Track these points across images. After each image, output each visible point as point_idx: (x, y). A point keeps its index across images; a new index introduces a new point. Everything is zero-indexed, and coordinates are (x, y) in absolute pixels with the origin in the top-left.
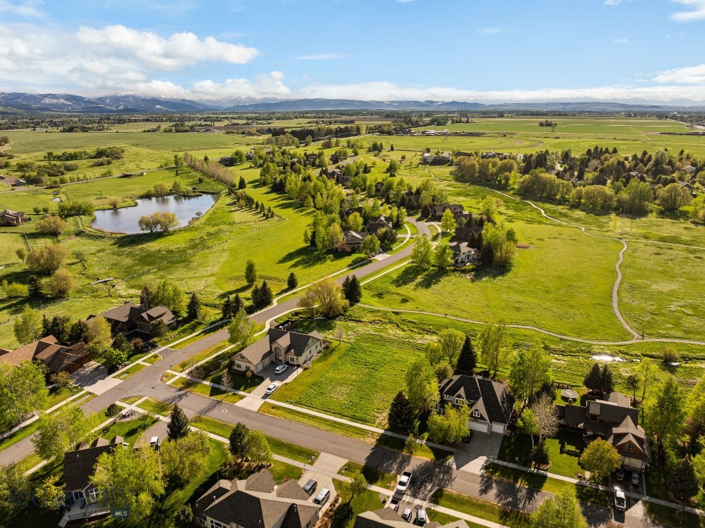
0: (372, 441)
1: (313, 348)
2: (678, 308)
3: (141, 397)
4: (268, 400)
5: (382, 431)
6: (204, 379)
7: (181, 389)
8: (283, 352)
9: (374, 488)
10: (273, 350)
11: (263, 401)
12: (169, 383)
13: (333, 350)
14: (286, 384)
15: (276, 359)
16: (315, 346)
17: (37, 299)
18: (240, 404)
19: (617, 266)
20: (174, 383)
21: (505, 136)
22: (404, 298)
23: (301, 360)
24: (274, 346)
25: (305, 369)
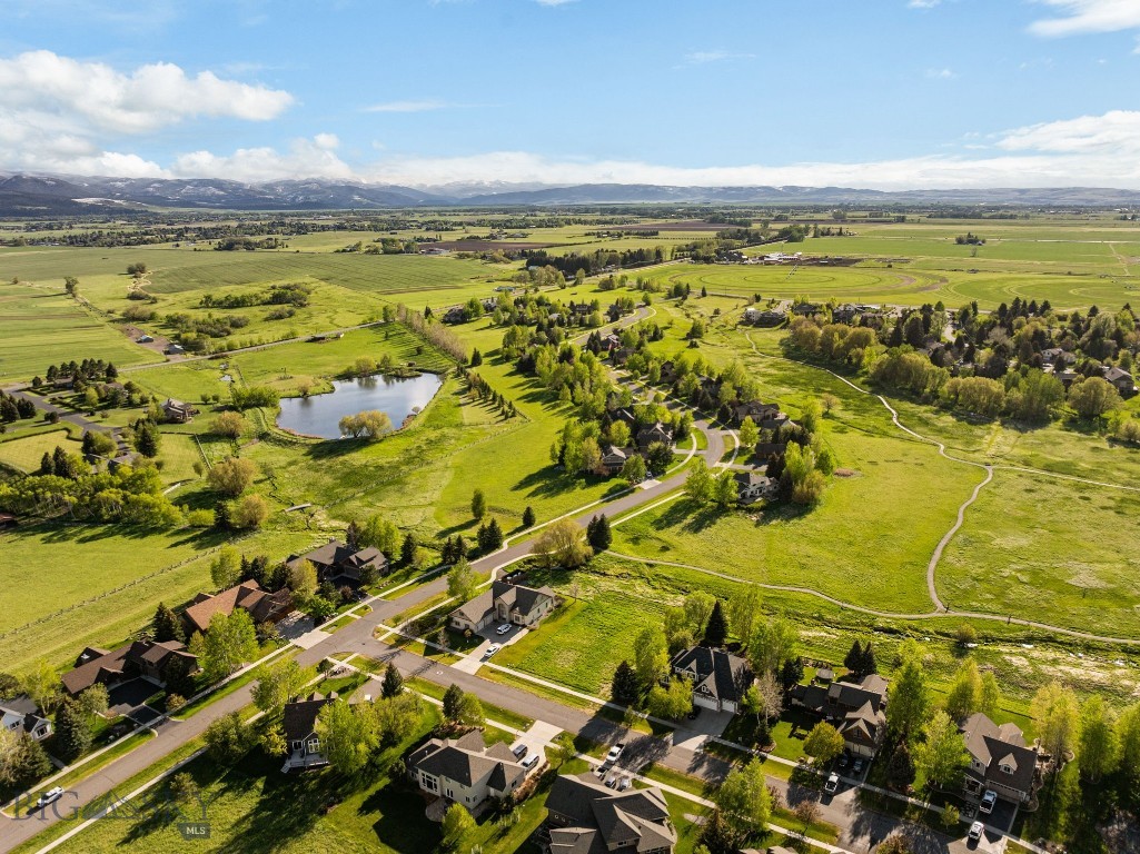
0: (591, 712)
1: (542, 607)
2: (1013, 573)
3: (351, 653)
4: (486, 663)
5: (604, 703)
6: (418, 636)
7: (391, 647)
8: (507, 609)
9: (584, 757)
10: (496, 607)
11: (481, 664)
12: (381, 639)
13: (566, 609)
14: (508, 646)
15: (500, 617)
16: (544, 604)
17: (224, 530)
18: (456, 666)
19: (962, 509)
20: (386, 639)
21: (890, 266)
22: (665, 544)
23: (527, 619)
24: (497, 602)
25: (531, 630)
